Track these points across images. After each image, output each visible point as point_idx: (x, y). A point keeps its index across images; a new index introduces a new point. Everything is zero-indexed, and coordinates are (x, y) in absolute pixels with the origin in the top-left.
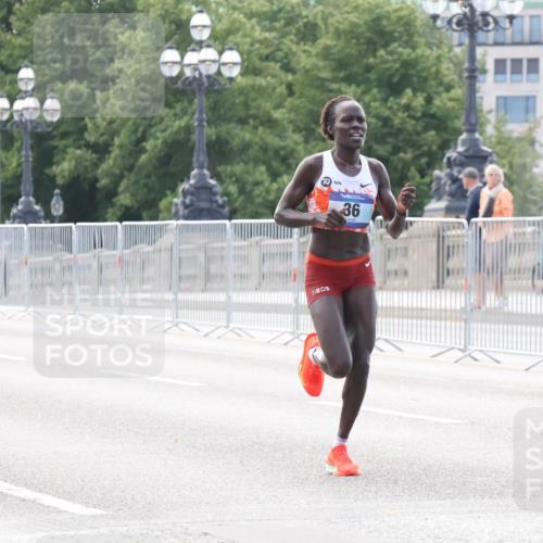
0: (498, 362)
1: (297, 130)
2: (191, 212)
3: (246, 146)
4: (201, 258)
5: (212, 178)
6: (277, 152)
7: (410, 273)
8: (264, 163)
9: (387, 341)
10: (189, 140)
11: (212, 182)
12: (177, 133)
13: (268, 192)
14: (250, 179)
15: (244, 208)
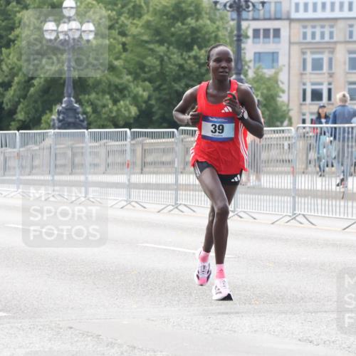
0: (255, 219)
1: (130, 73)
2: (63, 124)
3: (98, 83)
4: (69, 153)
5: (76, 103)
6: (116, 87)
8: (109, 93)
9: (185, 205)
10: (62, 77)
11: (77, 105)
13: (111, 112)
15: (96, 121)
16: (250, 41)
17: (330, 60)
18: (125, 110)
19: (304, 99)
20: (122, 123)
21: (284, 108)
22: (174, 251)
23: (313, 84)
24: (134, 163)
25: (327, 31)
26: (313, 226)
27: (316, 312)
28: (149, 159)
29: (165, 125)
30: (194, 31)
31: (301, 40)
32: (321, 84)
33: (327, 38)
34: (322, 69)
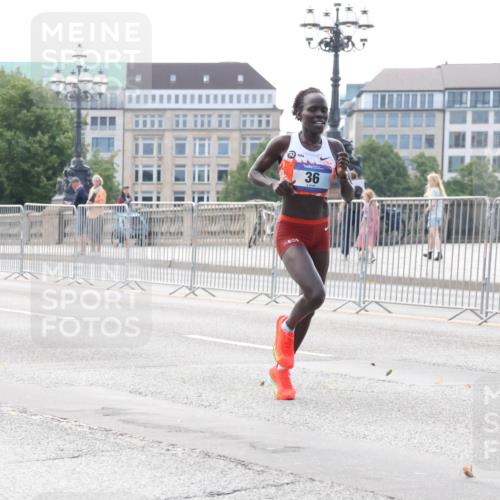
16: (88, 127)
17: (160, 146)
19: (137, 179)
23: (144, 166)
25: (156, 120)
30: (39, 118)
31: (134, 128)
32: (151, 166)
33: (156, 126)
34: (152, 153)
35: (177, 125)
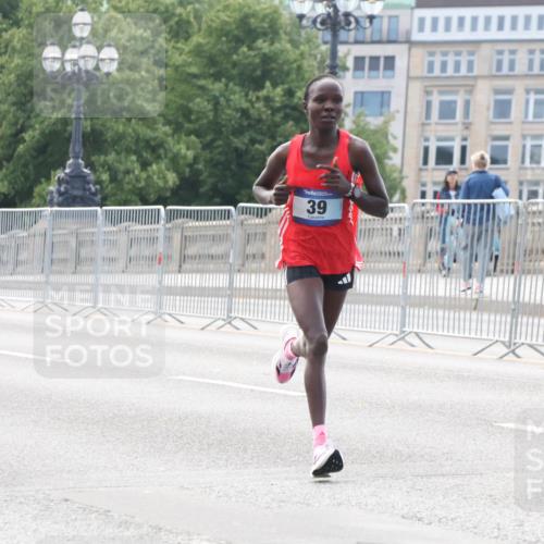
0: (344, 339)
1: (168, 122)
2: (67, 199)
3: (120, 137)
4: (73, 243)
5: (86, 167)
6: (147, 142)
7: (267, 256)
8: (135, 153)
9: (242, 319)
10: (65, 131)
11: (86, 171)
12: (54, 124)
13: (138, 180)
14: (122, 168)
15: (114, 195)
16: (349, 74)
17: (467, 104)
18: (159, 178)
19: (426, 162)
20: (152, 197)
21: (395, 175)
22: (223, 386)
23: (439, 139)
24: (169, 257)
25: (464, 60)
26: (429, 350)
27: (428, 476)
28: (192, 250)
29: (217, 200)
30: (267, 59)
31: (425, 74)
32: (452, 139)
33: (463, 71)
34: (454, 117)
35: (499, 68)
